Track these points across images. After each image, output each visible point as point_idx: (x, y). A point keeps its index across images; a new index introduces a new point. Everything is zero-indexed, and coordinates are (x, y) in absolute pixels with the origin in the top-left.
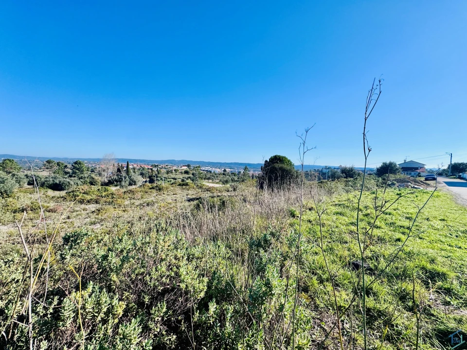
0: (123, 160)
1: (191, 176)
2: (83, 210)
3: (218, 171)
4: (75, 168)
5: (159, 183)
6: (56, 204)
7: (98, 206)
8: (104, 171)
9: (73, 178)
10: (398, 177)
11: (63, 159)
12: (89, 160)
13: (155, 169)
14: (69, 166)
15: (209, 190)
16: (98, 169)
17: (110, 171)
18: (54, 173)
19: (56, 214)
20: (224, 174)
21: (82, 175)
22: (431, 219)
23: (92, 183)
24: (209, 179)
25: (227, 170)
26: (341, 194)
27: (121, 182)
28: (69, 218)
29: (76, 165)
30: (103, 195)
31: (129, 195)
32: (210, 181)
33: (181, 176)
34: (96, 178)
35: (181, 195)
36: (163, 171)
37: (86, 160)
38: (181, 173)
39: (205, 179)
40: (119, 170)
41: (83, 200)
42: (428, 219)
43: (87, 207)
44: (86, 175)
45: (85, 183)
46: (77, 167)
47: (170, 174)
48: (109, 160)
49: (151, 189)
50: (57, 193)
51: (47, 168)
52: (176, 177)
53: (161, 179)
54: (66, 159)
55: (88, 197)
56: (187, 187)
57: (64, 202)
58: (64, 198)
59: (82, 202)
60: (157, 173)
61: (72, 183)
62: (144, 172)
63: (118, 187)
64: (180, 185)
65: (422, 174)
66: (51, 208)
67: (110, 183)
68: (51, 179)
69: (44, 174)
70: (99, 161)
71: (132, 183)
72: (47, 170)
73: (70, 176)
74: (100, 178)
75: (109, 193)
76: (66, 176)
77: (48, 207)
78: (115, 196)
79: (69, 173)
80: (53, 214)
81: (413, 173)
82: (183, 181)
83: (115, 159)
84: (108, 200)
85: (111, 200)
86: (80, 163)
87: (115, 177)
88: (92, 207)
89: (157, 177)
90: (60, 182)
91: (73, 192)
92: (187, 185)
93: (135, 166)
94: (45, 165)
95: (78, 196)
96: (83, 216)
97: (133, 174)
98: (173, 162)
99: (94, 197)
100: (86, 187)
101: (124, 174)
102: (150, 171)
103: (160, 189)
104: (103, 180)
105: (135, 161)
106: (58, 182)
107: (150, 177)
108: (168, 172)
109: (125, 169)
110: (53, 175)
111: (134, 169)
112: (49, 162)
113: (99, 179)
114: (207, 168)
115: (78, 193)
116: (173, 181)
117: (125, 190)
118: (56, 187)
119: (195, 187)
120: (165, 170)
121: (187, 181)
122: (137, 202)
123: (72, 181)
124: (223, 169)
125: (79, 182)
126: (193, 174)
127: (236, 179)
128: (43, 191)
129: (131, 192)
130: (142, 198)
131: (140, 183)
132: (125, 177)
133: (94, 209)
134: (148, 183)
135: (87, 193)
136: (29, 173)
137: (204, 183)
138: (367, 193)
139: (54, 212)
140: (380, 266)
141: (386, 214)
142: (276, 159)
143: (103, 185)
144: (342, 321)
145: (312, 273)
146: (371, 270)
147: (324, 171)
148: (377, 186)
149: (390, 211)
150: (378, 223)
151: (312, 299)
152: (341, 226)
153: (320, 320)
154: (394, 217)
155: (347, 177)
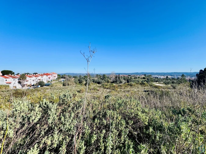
0: (117, 74)
1: (146, 80)
3: (162, 77)
4: (103, 77)
6: (99, 88)
7: (110, 90)
8: (111, 78)
13: (129, 77)
14: (102, 76)
15: (156, 87)
16: (109, 77)
17: (113, 78)
18: (98, 79)
20: (166, 79)
23: (108, 82)
24: (157, 81)
25: (169, 77)
27: (117, 82)
28: (102, 93)
30: (111, 86)
32: (157, 83)
33: (141, 80)
34: (109, 80)
35: (141, 88)
36: (133, 77)
38: (141, 78)
39: (154, 81)
40: (116, 77)
43: (107, 90)
44: (106, 79)
45: (106, 82)
46: (104, 77)
48: (113, 74)
49: (128, 85)
50: (99, 85)
51: (97, 77)
52: (139, 80)
53: (132, 81)
54: (101, 74)
55: (107, 87)
56: (144, 85)
58: (101, 87)
59: (105, 88)
62: (125, 78)
63: (116, 84)
64: (140, 84)
67: (113, 82)
68: (98, 81)
69: (96, 79)
70: (109, 74)
71: (121, 82)
73: (102, 80)
75: (113, 86)
77: (97, 89)
78: (115, 87)
82: (142, 82)
83: (115, 73)
84: (113, 88)
87: (115, 80)
88: (108, 90)
89: (130, 80)
90: (100, 81)
92: (144, 84)
93: (122, 76)
95: (104, 86)
97: (121, 79)
98: (137, 74)
99: (109, 87)
100: (106, 83)
101: (118, 79)
102: (127, 78)
103: (131, 85)
104: (111, 81)
105: (122, 74)
107: (127, 80)
108: (135, 78)
109: (118, 77)
111: (121, 77)
112: (97, 75)
114: (155, 76)
116: (137, 82)
117: (118, 85)
118: (99, 83)
119: (148, 85)
120: (134, 77)
121: (144, 82)
122: (123, 90)
123: (103, 81)
124: (166, 76)
125: (104, 82)
126: (147, 79)
127: (175, 82)
128: (96, 84)
129: (120, 86)
130: (124, 88)
131: (123, 83)
132: (118, 80)
133: (109, 91)
134: (127, 83)
135: (107, 86)
136: (93, 78)
137: (153, 84)
139: (99, 91)
143: (111, 83)
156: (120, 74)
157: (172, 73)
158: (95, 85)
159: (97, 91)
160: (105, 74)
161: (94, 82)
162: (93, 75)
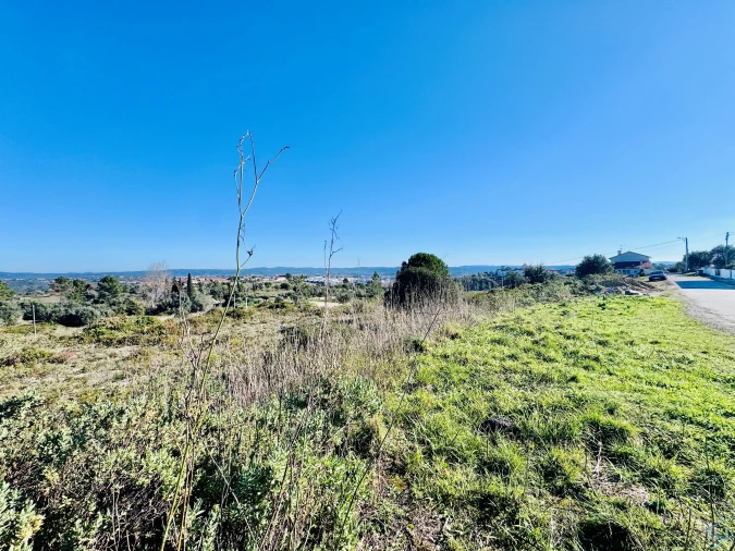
0: (182, 272)
1: (291, 291)
2: (110, 357)
3: (335, 281)
4: (102, 288)
5: (240, 305)
6: (66, 349)
7: (135, 348)
8: (150, 291)
9: (99, 305)
10: (608, 277)
11: (82, 275)
12: (127, 275)
13: (234, 284)
14: (95, 286)
15: (317, 312)
16: (141, 289)
17: (161, 290)
18: (69, 298)
19: (62, 366)
20: (344, 286)
21: (115, 299)
22: (637, 342)
23: (130, 313)
24: (320, 295)
25: (349, 279)
26: (512, 309)
27: (177, 306)
28: (83, 371)
29: (105, 284)
30: (145, 330)
32: (321, 298)
33: (276, 294)
34: (138, 303)
35: (273, 323)
36: (247, 286)
37: (122, 274)
38: (276, 287)
39: (313, 295)
40: (175, 289)
41: (111, 340)
42: (632, 343)
43: (117, 351)
44: (121, 299)
45: (118, 312)
46: (106, 288)
47: (258, 291)
48: (159, 273)
49: (224, 316)
50: (71, 331)
51: (57, 291)
52: (267, 294)
53: (244, 299)
54: (90, 274)
55: (120, 335)
56: (284, 310)
57: (79, 346)
58: (80, 339)
59: (108, 343)
60: (237, 290)
61: (97, 312)
62: (216, 289)
63: (172, 317)
64: (271, 307)
65: (646, 271)
66: (57, 356)
67: (159, 310)
68: (62, 309)
69: (51, 301)
70: (141, 275)
71: (197, 307)
72: (57, 294)
73: (96, 302)
74: (144, 303)
75: (155, 326)
76: (89, 303)
77: (52, 354)
78: (164, 331)
79: (92, 297)
80: (58, 366)
81: (632, 271)
82: (278, 300)
83: (168, 271)
84: (152, 338)
85: (157, 338)
86: (111, 280)
87: (170, 300)
88: (125, 351)
89: (237, 296)
90: (77, 312)
91: (95, 328)
92: (283, 306)
93: (202, 280)
94: (52, 286)
95: (103, 334)
96: (108, 366)
97: (198, 293)
98: (263, 271)
99: (130, 334)
100: (117, 320)
101: (183, 294)
102: (226, 287)
103: (237, 315)
104: (149, 306)
105: (202, 272)
106: (74, 313)
107: (226, 297)
108: (254, 288)
109: (186, 285)
110: (66, 301)
111: (200, 284)
112: (59, 281)
113: (142, 304)
114: (316, 279)
115: (103, 330)
116: (262, 301)
117: (182, 320)
118: (71, 320)
119: (295, 308)
120: (250, 285)
121: (285, 300)
123: (99, 309)
124: (343, 279)
125: (110, 311)
126: (295, 288)
127: (363, 293)
128: (48, 328)
129: (193, 322)
131: (208, 308)
132: (184, 300)
133: (127, 355)
134: (221, 308)
135: (118, 329)
136: (27, 300)
137: (311, 302)
138: (555, 305)
139: (61, 362)
140: (531, 423)
141: (568, 338)
142: (420, 260)
143: (147, 313)
144: (443, 519)
145: (422, 442)
146: (515, 430)
147: (500, 273)
148: (574, 293)
149: (575, 333)
150: (552, 354)
151: (409, 485)
152: (494, 362)
153: (408, 520)
154: (578, 343)
155: (532, 282)
156: (197, 272)
157: (356, 269)
158: (35, 337)
159: (53, 362)
160: (114, 273)
161: (31, 318)
162: (28, 282)
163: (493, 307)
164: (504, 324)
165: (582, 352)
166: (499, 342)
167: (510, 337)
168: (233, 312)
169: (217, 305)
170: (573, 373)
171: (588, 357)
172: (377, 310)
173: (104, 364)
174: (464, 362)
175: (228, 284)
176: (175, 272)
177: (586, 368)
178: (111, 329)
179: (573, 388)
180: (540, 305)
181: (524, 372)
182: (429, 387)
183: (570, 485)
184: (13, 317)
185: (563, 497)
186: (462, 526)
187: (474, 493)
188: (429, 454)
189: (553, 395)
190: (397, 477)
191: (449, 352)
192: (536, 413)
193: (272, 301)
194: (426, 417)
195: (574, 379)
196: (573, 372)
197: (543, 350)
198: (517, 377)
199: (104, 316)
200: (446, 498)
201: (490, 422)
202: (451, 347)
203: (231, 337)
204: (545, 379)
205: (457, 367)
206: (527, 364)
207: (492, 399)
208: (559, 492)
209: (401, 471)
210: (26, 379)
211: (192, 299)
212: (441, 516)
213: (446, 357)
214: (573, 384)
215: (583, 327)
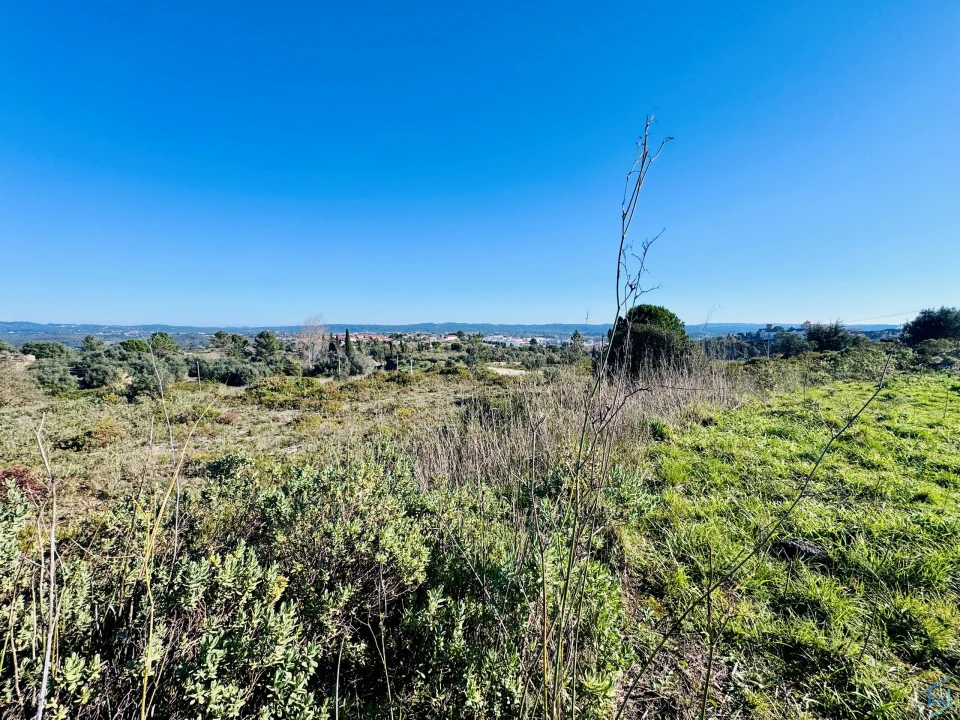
0: (339, 327)
1: (465, 354)
2: (273, 420)
3: (519, 342)
4: (260, 344)
5: (404, 370)
6: (231, 409)
7: (297, 413)
8: (307, 348)
9: (257, 364)
11: (240, 330)
12: (284, 330)
13: (396, 343)
14: (251, 341)
15: (498, 381)
16: (297, 346)
17: (318, 348)
18: (228, 354)
19: (230, 427)
20: (531, 349)
21: (272, 357)
23: (288, 372)
24: (502, 359)
25: (538, 340)
27: (336, 368)
28: (249, 434)
29: (262, 340)
30: (305, 394)
31: (350, 394)
32: (503, 363)
33: (445, 356)
34: (295, 362)
35: (445, 391)
36: (412, 345)
37: (277, 329)
38: (446, 348)
39: (492, 359)
40: (332, 347)
41: (273, 402)
43: (279, 415)
44: (278, 358)
45: (276, 372)
46: (264, 342)
47: (425, 352)
48: (315, 329)
49: (388, 381)
50: (233, 391)
51: (217, 347)
52: (436, 356)
53: (408, 362)
54: (247, 329)
55: (281, 397)
56: (456, 377)
57: (243, 406)
58: (243, 400)
59: (270, 406)
60: (400, 350)
61: (256, 371)
62: (376, 348)
63: (331, 379)
64: (442, 372)
66: (223, 416)
67: (317, 371)
68: (224, 366)
69: (212, 357)
70: (297, 330)
71: (356, 370)
72: (217, 349)
73: (254, 360)
74: (301, 363)
75: (315, 389)
76: (246, 360)
77: (219, 414)
78: (325, 396)
79: (250, 354)
80: (226, 426)
82: (449, 364)
83: (325, 326)
84: (313, 403)
85: (318, 402)
86: (268, 336)
87: (327, 359)
88: (288, 415)
89: (401, 358)
90: (237, 370)
91: (256, 388)
92: (455, 372)
93: (361, 337)
94: (213, 341)
95: (264, 395)
96: (273, 430)
97: (357, 353)
98: (429, 328)
99: (290, 397)
100: (277, 379)
101: (341, 353)
102: (388, 346)
103: (403, 381)
104: (305, 366)
105: (361, 328)
106: (234, 371)
107: (387, 358)
108: (420, 349)
109: (343, 343)
110: (226, 358)
111: (359, 343)
112: (219, 335)
113: (299, 364)
114: (495, 339)
115: (264, 390)
116: (430, 364)
117: (342, 383)
118: (234, 379)
119: (471, 376)
120: (414, 345)
121: (457, 365)
122: (363, 407)
123: (257, 368)
124: (529, 339)
125: (267, 370)
126: (468, 350)
127: (557, 358)
128: (211, 386)
129: (353, 386)
130: (372, 398)
131: (369, 371)
132: (343, 360)
133: (289, 419)
134: (383, 371)
135: (279, 391)
136: (191, 355)
137: (490, 368)
138: (866, 386)
139: (228, 423)
140: (853, 555)
141: (904, 435)
142: (643, 314)
143: (304, 375)
144: (730, 664)
145: (681, 559)
146: (827, 561)
147: (764, 335)
148: (900, 367)
149: (915, 428)
150: (876, 458)
151: (671, 611)
152: (776, 462)
153: (678, 655)
154: (923, 445)
155: (820, 349)
156: (355, 328)
157: (547, 326)
158: (201, 395)
159: (220, 423)
160: (268, 328)
161: (196, 375)
162: (191, 337)
163: (763, 385)
164: (784, 409)
165: (933, 457)
166: (780, 434)
167: (799, 428)
168: (398, 376)
169: (379, 368)
170: (921, 490)
171: (946, 468)
172: (577, 381)
173: (268, 429)
174: (730, 458)
175: (390, 343)
176: (332, 327)
177: (942, 483)
178: (272, 390)
179: (925, 511)
180: (839, 383)
181: (829, 480)
182: (679, 487)
183: (936, 653)
184: (180, 374)
185: (926, 668)
186: (759, 676)
187: (774, 637)
188: (696, 576)
189: (888, 518)
190: (652, 598)
191: (703, 443)
192: (861, 541)
193: (443, 364)
194: (682, 527)
195: (922, 498)
196: (922, 487)
197: (860, 451)
198: (820, 487)
199: (263, 376)
200: (729, 637)
201: (785, 545)
202: (705, 437)
203: (398, 407)
204: (869, 494)
205: (718, 464)
206: (833, 468)
207: (784, 514)
208: (918, 660)
209: (658, 591)
210: (198, 439)
211: (351, 360)
212: (725, 659)
213: (699, 449)
214: (921, 505)
215: (929, 421)
